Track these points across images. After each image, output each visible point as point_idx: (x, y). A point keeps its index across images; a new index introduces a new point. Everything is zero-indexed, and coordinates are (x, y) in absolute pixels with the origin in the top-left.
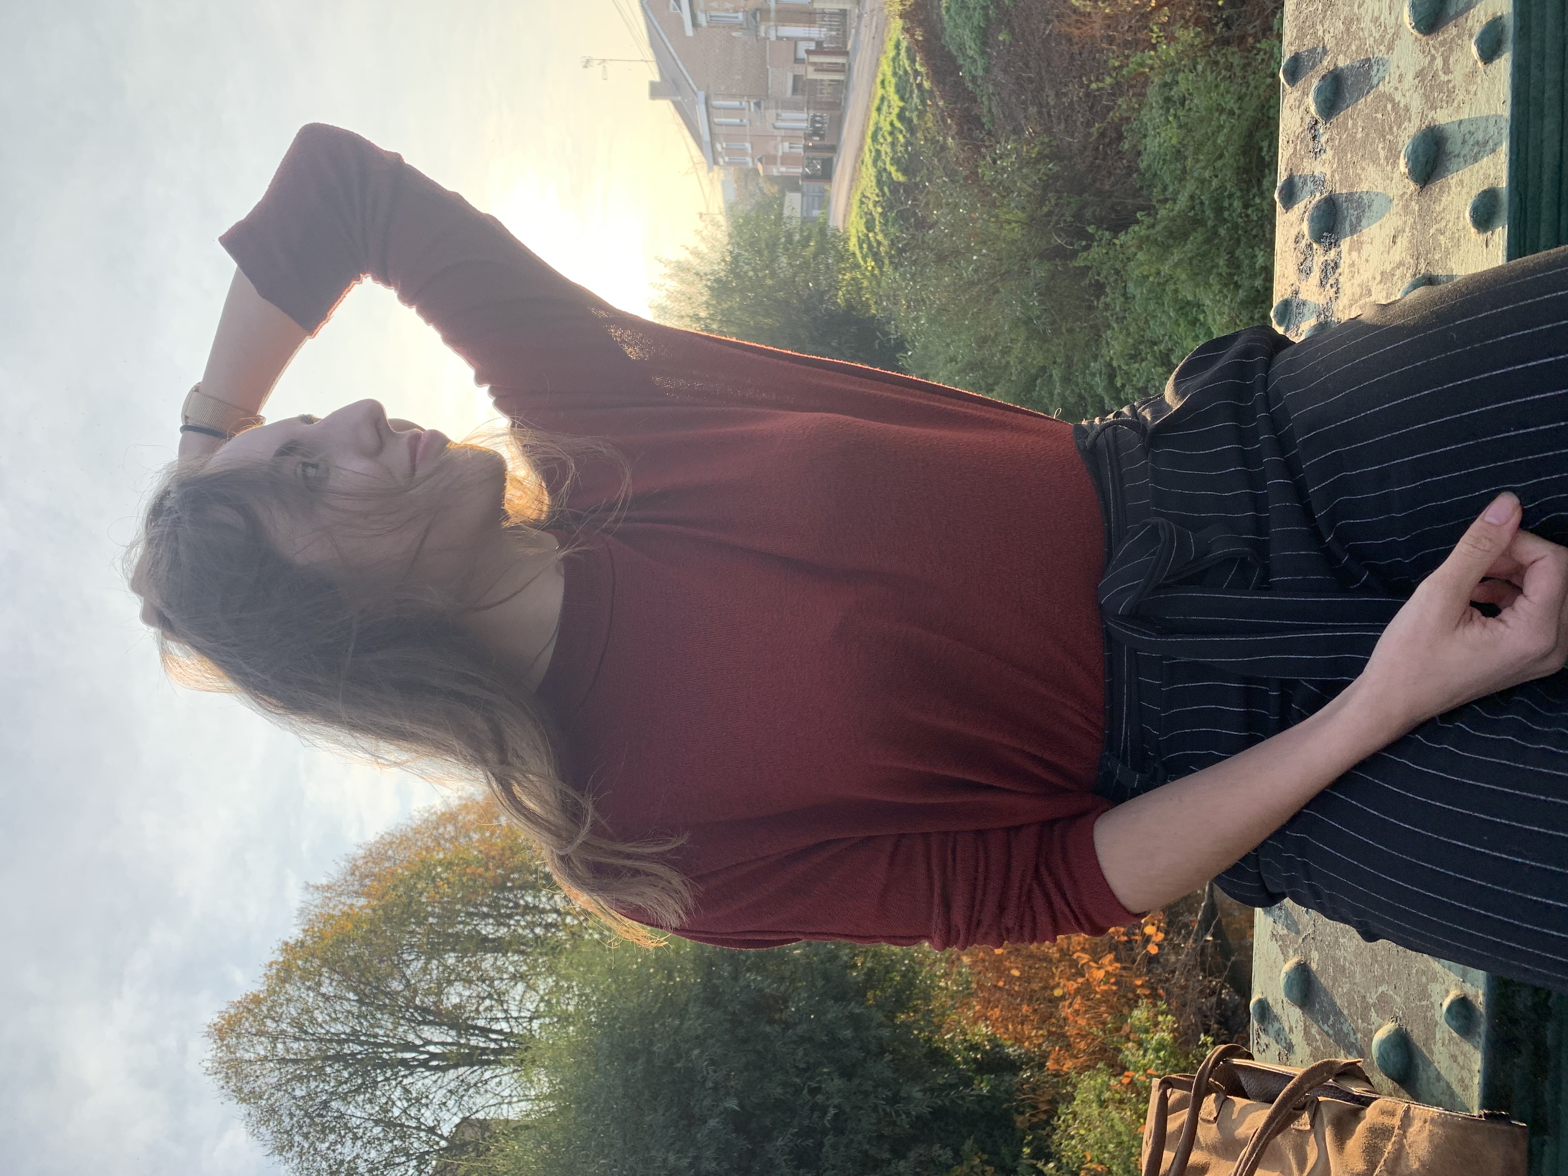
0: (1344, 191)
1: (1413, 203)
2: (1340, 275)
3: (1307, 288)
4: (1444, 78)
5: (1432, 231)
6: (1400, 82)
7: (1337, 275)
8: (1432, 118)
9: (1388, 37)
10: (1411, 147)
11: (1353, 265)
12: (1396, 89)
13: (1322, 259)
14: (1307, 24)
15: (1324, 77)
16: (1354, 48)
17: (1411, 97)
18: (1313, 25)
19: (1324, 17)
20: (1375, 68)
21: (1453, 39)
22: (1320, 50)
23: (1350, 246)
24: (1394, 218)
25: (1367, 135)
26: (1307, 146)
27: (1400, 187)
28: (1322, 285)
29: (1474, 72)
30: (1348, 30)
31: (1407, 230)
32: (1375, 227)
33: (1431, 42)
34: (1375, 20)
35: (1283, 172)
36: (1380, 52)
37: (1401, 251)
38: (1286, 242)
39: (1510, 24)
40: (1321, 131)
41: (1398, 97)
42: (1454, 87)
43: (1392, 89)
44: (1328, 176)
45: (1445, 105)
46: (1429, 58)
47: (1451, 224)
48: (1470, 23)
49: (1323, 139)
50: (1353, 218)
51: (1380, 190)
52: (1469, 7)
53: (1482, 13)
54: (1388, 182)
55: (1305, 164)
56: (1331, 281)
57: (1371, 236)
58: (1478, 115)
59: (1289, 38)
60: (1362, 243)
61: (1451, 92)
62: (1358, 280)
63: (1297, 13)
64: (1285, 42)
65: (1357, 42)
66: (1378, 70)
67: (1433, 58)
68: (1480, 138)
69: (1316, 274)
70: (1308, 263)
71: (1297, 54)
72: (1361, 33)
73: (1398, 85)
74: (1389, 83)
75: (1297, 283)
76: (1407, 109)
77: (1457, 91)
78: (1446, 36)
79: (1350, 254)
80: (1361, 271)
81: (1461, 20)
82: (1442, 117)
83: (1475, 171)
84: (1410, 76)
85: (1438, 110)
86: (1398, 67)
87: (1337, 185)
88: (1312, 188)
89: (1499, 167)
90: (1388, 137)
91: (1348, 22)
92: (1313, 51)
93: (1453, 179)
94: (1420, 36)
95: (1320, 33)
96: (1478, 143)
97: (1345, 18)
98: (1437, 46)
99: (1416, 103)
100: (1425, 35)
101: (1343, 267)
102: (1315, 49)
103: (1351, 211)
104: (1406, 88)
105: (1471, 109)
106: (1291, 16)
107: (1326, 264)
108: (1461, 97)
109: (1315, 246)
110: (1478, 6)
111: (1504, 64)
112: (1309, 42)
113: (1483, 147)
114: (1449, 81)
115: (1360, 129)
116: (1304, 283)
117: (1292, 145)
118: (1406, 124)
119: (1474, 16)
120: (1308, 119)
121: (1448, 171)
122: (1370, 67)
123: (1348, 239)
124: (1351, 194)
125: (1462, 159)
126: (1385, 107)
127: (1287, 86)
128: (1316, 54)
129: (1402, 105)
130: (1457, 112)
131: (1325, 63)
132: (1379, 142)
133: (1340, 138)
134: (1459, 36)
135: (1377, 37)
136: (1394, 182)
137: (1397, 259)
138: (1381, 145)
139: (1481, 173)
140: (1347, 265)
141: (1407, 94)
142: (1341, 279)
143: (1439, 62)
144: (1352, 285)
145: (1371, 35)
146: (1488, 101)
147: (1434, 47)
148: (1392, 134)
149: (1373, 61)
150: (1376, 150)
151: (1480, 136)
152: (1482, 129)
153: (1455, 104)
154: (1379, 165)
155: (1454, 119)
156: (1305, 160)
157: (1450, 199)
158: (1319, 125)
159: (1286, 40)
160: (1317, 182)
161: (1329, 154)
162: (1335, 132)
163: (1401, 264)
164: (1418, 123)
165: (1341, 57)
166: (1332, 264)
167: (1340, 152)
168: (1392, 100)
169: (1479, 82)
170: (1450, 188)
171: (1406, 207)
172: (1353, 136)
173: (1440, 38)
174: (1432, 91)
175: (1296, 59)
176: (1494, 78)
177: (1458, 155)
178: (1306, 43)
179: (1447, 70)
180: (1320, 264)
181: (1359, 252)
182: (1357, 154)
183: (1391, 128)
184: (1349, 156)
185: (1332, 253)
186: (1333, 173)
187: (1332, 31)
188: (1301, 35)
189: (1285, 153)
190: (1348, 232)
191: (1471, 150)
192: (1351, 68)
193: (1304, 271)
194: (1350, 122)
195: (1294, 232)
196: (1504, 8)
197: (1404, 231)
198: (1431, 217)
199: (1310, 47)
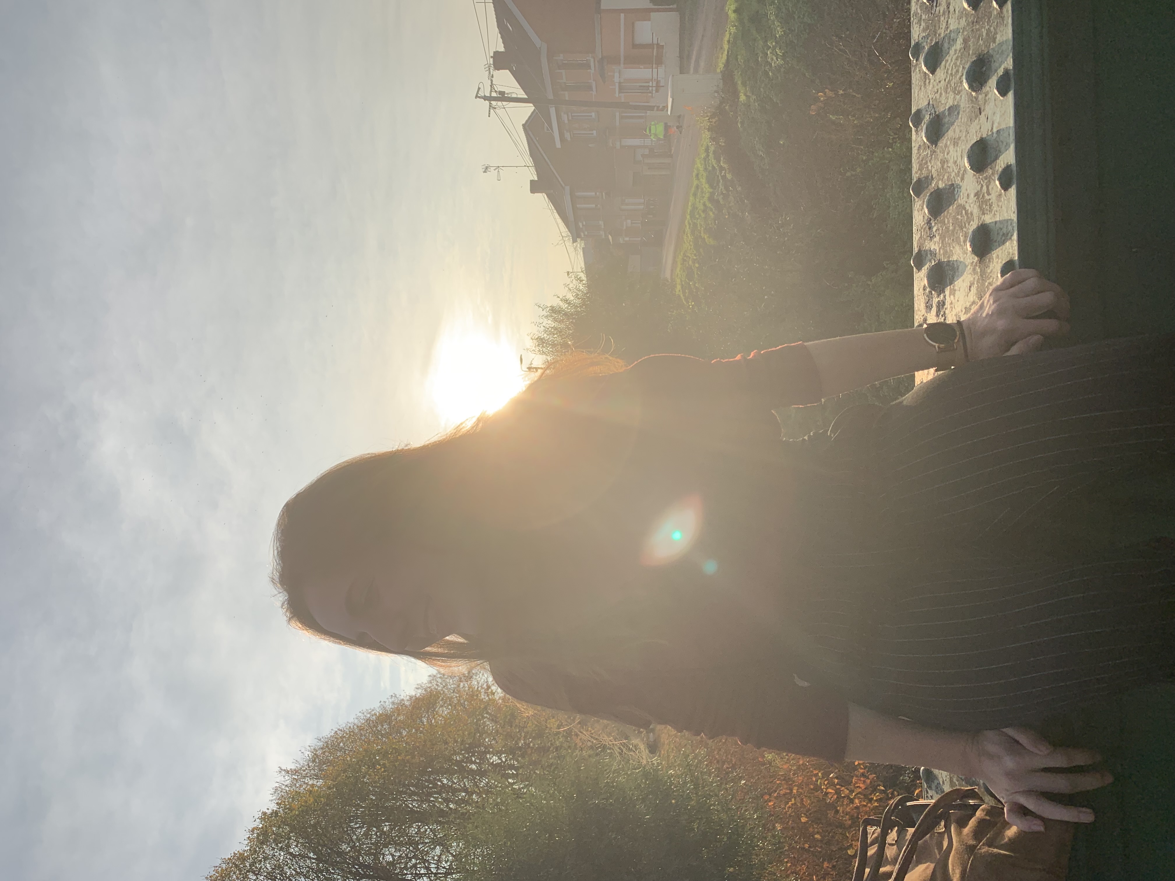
0: (946, 260)
1: (977, 268)
2: (946, 309)
3: (931, 317)
4: (987, 197)
5: (986, 284)
6: (968, 198)
7: (944, 309)
8: (983, 220)
9: (961, 172)
10: (971, 237)
11: (951, 303)
12: (966, 202)
13: (937, 300)
14: (924, 162)
15: (931, 193)
16: (946, 177)
17: (973, 207)
18: (926, 163)
19: (931, 159)
20: (956, 190)
21: (990, 176)
22: (930, 177)
23: (950, 292)
24: (970, 276)
25: (955, 228)
26: (927, 233)
27: (971, 258)
28: (937, 315)
29: (1000, 195)
30: (943, 167)
31: (975, 283)
32: (960, 280)
33: (981, 177)
34: (955, 162)
35: (916, 248)
36: (958, 181)
37: (973, 296)
38: (919, 290)
39: (1014, 169)
40: (933, 225)
41: (967, 207)
42: (992, 203)
43: (964, 203)
44: (938, 251)
45: (989, 213)
46: (980, 186)
47: (995, 280)
48: (997, 167)
49: (934, 229)
50: (950, 276)
51: (962, 260)
52: (997, 158)
53: (1002, 163)
54: (965, 255)
55: (926, 244)
56: (942, 313)
57: (959, 286)
58: (1003, 219)
59: (915, 169)
60: (955, 290)
61: (991, 206)
62: (954, 313)
63: (918, 155)
64: (913, 172)
65: (947, 174)
66: (958, 190)
67: (982, 186)
68: (1005, 232)
69: (934, 309)
70: (930, 302)
71: (919, 178)
72: (949, 170)
73: (967, 200)
74: (963, 198)
75: (926, 315)
76: (972, 214)
77: (993, 205)
78: (987, 174)
79: (950, 297)
80: (956, 307)
81: (993, 165)
82: (988, 219)
83: (1004, 249)
84: (972, 196)
85: (986, 215)
86: (967, 190)
87: (942, 256)
88: (930, 258)
89: (1014, 248)
90: (964, 229)
91: (943, 162)
92: (927, 178)
93: (994, 254)
94: (975, 173)
95: (930, 168)
96: (1004, 234)
97: (941, 160)
98: (984, 179)
99: (976, 211)
100: (977, 173)
101: (947, 305)
102: (928, 176)
103: (949, 272)
104: (971, 201)
105: (1000, 216)
106: (916, 156)
107: (939, 302)
108: (995, 209)
109: (933, 292)
110: (1000, 158)
111: (1013, 191)
112: (924, 172)
113: (1006, 237)
114: (990, 199)
115: (951, 224)
116: (929, 314)
117: (920, 232)
118: (972, 222)
119: (998, 164)
120: (926, 218)
121: (992, 250)
122: (954, 189)
123: (949, 287)
124: (949, 261)
125: (997, 243)
126: (962, 212)
127: (915, 198)
128: (928, 179)
129: (969, 212)
130: (994, 217)
131: (933, 185)
132: (960, 232)
133: (942, 229)
134: (993, 174)
135: (956, 172)
136: (968, 255)
137: (972, 300)
138: (961, 234)
139: (1006, 251)
140: (949, 303)
141: (972, 206)
142: (947, 312)
143: (985, 188)
144: (952, 315)
145: (953, 171)
146: (1007, 212)
147: (982, 180)
148: (966, 228)
149: (955, 186)
150: (959, 237)
151: (1004, 230)
152: (1005, 227)
153: (993, 212)
154: (961, 245)
155: (993, 220)
156: (926, 241)
157: (994, 265)
158: (931, 222)
159: (914, 170)
160: (933, 254)
161: (938, 237)
162: (939, 225)
163: (974, 303)
164: (977, 222)
165: (940, 182)
166: (942, 303)
167: (942, 238)
168: (965, 209)
169: (1003, 200)
170: (993, 259)
171: (974, 269)
172: (947, 228)
173: (985, 175)
174: (982, 204)
175: (919, 180)
176: (1009, 199)
177: (996, 241)
178: (923, 173)
179: (989, 194)
180: (936, 303)
181: (954, 296)
182: (950, 239)
183: (965, 225)
184: (947, 240)
185: (942, 296)
186: (940, 249)
187: (935, 167)
188: (920, 169)
189: (916, 237)
190: (948, 284)
191: (1001, 238)
192: (944, 189)
193: (929, 307)
194: (946, 220)
195: (922, 284)
196: (1011, 161)
197: (974, 284)
198: (986, 275)
199: (925, 175)
